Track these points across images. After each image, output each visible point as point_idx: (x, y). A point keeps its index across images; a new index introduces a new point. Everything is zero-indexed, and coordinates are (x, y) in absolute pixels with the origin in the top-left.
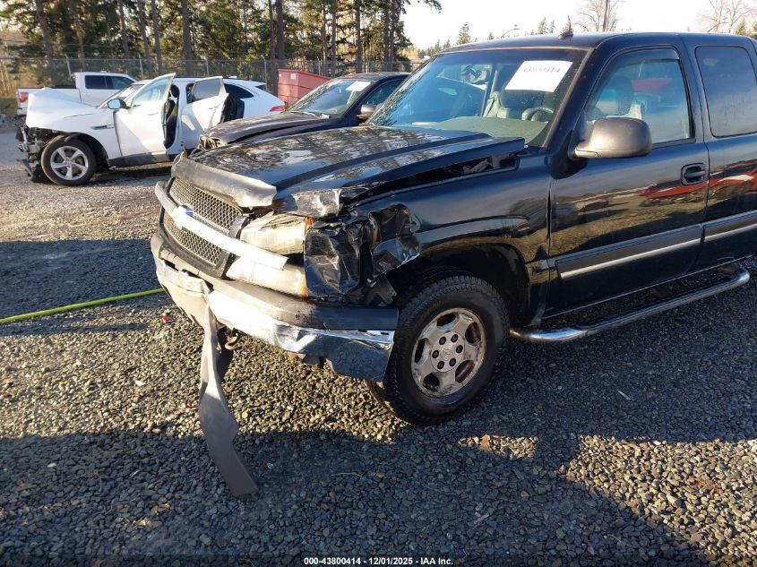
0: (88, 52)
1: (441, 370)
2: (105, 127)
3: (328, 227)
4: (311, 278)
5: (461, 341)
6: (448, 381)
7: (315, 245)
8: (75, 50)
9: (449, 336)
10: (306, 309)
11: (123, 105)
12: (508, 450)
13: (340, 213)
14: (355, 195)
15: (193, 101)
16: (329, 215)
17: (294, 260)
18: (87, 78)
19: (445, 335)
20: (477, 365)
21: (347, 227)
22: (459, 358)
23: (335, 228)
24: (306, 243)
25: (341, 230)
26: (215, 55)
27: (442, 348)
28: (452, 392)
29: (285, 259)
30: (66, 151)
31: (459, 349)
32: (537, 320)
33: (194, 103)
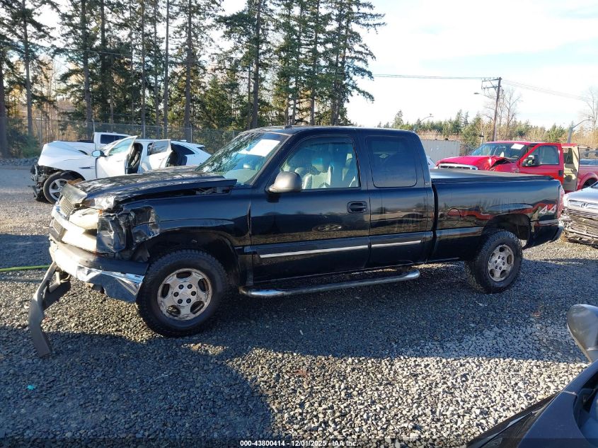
0: (116, 119)
1: (181, 305)
2: (89, 168)
3: (110, 216)
4: (100, 243)
5: (194, 289)
6: (186, 311)
7: (103, 225)
8: (108, 118)
9: (186, 285)
10: (92, 258)
11: (102, 154)
12: (207, 351)
13: (114, 208)
14: (122, 199)
15: (151, 154)
16: (109, 209)
17: (92, 233)
18: (102, 136)
19: (183, 284)
20: (206, 304)
21: (119, 216)
22: (194, 299)
23: (113, 216)
24: (98, 224)
25: (116, 218)
26: (208, 125)
27: (180, 291)
28: (188, 318)
29: (84, 230)
30: (61, 182)
31: (193, 293)
32: (250, 283)
33: (151, 156)
